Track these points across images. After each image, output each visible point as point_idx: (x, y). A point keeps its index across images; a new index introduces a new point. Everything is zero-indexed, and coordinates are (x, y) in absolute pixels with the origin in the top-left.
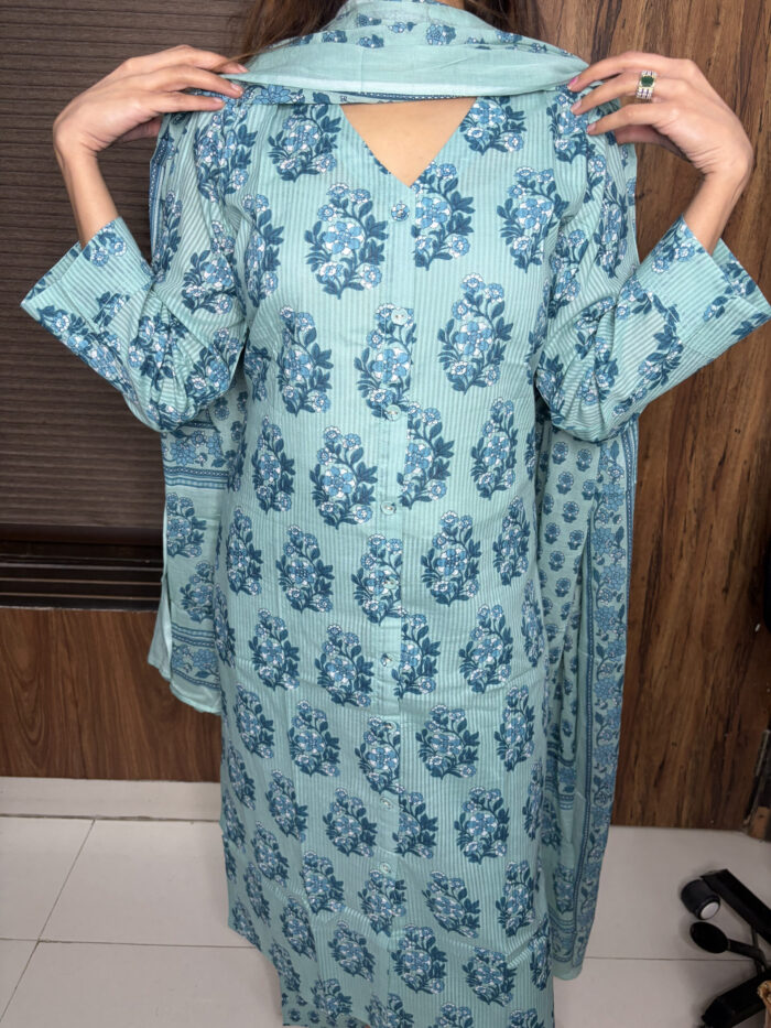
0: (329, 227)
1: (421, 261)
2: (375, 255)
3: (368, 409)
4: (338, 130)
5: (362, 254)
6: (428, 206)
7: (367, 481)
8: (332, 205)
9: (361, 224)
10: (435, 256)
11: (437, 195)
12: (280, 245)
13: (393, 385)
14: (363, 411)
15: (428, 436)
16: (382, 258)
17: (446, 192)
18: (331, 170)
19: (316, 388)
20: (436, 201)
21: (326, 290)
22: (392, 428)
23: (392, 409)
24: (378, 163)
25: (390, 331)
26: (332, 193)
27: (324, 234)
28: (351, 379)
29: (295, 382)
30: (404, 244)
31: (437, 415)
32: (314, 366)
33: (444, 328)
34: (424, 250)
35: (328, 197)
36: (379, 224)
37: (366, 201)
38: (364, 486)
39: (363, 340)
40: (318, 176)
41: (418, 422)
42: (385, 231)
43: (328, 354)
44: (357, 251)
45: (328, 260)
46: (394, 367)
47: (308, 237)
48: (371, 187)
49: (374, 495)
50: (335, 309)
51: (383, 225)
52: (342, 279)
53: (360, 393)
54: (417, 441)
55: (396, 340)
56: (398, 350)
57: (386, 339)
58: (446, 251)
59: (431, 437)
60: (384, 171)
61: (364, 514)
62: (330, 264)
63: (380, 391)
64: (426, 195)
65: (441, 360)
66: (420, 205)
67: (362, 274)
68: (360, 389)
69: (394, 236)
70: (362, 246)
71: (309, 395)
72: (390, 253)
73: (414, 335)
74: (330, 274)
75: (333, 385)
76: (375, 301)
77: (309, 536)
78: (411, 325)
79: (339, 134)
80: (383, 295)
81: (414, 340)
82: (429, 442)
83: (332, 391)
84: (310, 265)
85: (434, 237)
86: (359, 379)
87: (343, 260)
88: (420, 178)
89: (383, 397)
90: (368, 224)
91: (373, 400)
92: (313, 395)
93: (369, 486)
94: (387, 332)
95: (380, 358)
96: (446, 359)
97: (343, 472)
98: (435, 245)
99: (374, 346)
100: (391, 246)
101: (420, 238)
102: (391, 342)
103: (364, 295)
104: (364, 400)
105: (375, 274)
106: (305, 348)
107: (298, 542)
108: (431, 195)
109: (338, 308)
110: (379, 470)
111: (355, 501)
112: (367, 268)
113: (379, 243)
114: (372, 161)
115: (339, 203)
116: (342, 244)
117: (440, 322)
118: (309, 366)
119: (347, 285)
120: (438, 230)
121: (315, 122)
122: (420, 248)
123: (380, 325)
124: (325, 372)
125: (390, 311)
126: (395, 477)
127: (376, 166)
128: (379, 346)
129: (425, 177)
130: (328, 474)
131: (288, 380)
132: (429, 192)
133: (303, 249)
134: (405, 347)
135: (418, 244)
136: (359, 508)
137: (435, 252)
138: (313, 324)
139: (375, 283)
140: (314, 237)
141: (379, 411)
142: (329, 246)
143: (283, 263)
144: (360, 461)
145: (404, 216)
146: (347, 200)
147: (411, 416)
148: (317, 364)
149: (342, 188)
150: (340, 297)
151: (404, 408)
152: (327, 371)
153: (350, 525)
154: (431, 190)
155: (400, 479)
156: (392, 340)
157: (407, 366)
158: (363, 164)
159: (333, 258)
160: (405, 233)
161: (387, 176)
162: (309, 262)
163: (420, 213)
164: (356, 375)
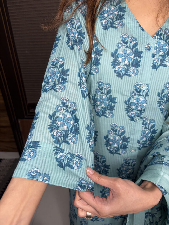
0: (120, 52)
1: (155, 67)
2: (137, 64)
3: (128, 118)
4: (125, 11)
5: (132, 63)
6: (159, 45)
7: (126, 142)
8: (122, 42)
9: (133, 51)
10: (160, 65)
11: (163, 41)
12: (101, 57)
13: (139, 111)
14: (126, 118)
15: (150, 128)
16: (140, 66)
17: (166, 40)
18: (122, 27)
19: (109, 110)
20: (162, 43)
21: (117, 76)
22: (136, 125)
23: (137, 119)
24: (140, 26)
25: (140, 92)
26: (122, 37)
27: (118, 54)
28: (123, 107)
29: (101, 107)
30: (149, 60)
31: (154, 121)
32: (109, 102)
33: (160, 91)
34: (156, 62)
35: (121, 39)
36: (139, 52)
37: (135, 42)
38: (125, 143)
39: (128, 94)
40: (117, 29)
41: (146, 123)
42: (142, 55)
43: (115, 98)
44: (130, 62)
45: (119, 65)
46: (140, 105)
47: (112, 55)
48: (137, 36)
49: (128, 146)
50: (120, 83)
51: (141, 52)
52: (124, 72)
53: (125, 112)
54: (145, 130)
55: (141, 95)
56: (142, 99)
57: (137, 95)
58: (165, 63)
59: (151, 129)
60: (143, 30)
61: (124, 152)
62: (120, 66)
63: (133, 112)
64: (158, 41)
65: (158, 104)
66: (156, 45)
67: (131, 71)
68: (126, 110)
69: (145, 57)
70: (132, 60)
71: (106, 112)
72: (143, 64)
73: (148, 94)
74: (119, 70)
75: (116, 109)
76: (135, 81)
77: (102, 156)
78: (148, 90)
79: (125, 13)
80: (138, 79)
81: (148, 95)
82: (150, 130)
83: (115, 111)
84: (112, 66)
85: (161, 58)
86: (126, 107)
87: (124, 65)
88: (156, 34)
89: (134, 114)
90: (135, 51)
91: (130, 115)
92: (108, 112)
93: (126, 143)
94: (138, 92)
95: (134, 101)
96: (160, 103)
97: (117, 138)
98: (161, 61)
99: (133, 97)
100: (143, 61)
101: (155, 58)
102: (139, 96)
103: (131, 79)
104: (127, 114)
105: (136, 71)
106: (107, 96)
107: (97, 157)
108: (160, 41)
109: (121, 82)
110: (130, 139)
111: (121, 147)
112: (133, 69)
113: (139, 59)
114: (138, 25)
115: (125, 42)
116: (125, 59)
117: (159, 90)
118: (107, 102)
119: (125, 74)
120: (163, 55)
121: (115, 7)
122: (155, 62)
123: (136, 90)
124: (113, 104)
125: (140, 85)
126: (136, 141)
127: (140, 28)
128: (134, 97)
129: (158, 34)
130: (111, 138)
131: (98, 105)
132: (159, 40)
133: (110, 59)
134: (145, 98)
135: (154, 60)
136: (122, 150)
137: (160, 63)
138: (110, 88)
139: (136, 74)
140: (115, 55)
141: (132, 119)
142: (120, 59)
143: (102, 64)
144: (124, 135)
145: (149, 49)
146: (128, 41)
147: (144, 121)
148: (111, 102)
149: (126, 35)
150: (122, 79)
151: (141, 118)
152: (114, 104)
153: (118, 155)
154: (161, 39)
155: (138, 142)
156: (140, 95)
157: (145, 105)
158: (134, 26)
159: (121, 64)
160: (149, 56)
161: (144, 32)
162: (112, 65)
163: (156, 48)
164: (125, 106)
